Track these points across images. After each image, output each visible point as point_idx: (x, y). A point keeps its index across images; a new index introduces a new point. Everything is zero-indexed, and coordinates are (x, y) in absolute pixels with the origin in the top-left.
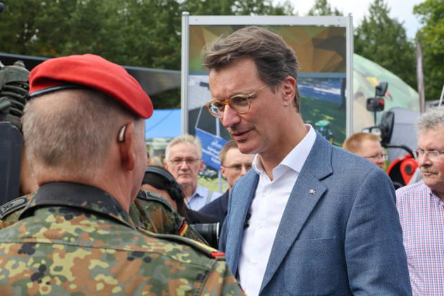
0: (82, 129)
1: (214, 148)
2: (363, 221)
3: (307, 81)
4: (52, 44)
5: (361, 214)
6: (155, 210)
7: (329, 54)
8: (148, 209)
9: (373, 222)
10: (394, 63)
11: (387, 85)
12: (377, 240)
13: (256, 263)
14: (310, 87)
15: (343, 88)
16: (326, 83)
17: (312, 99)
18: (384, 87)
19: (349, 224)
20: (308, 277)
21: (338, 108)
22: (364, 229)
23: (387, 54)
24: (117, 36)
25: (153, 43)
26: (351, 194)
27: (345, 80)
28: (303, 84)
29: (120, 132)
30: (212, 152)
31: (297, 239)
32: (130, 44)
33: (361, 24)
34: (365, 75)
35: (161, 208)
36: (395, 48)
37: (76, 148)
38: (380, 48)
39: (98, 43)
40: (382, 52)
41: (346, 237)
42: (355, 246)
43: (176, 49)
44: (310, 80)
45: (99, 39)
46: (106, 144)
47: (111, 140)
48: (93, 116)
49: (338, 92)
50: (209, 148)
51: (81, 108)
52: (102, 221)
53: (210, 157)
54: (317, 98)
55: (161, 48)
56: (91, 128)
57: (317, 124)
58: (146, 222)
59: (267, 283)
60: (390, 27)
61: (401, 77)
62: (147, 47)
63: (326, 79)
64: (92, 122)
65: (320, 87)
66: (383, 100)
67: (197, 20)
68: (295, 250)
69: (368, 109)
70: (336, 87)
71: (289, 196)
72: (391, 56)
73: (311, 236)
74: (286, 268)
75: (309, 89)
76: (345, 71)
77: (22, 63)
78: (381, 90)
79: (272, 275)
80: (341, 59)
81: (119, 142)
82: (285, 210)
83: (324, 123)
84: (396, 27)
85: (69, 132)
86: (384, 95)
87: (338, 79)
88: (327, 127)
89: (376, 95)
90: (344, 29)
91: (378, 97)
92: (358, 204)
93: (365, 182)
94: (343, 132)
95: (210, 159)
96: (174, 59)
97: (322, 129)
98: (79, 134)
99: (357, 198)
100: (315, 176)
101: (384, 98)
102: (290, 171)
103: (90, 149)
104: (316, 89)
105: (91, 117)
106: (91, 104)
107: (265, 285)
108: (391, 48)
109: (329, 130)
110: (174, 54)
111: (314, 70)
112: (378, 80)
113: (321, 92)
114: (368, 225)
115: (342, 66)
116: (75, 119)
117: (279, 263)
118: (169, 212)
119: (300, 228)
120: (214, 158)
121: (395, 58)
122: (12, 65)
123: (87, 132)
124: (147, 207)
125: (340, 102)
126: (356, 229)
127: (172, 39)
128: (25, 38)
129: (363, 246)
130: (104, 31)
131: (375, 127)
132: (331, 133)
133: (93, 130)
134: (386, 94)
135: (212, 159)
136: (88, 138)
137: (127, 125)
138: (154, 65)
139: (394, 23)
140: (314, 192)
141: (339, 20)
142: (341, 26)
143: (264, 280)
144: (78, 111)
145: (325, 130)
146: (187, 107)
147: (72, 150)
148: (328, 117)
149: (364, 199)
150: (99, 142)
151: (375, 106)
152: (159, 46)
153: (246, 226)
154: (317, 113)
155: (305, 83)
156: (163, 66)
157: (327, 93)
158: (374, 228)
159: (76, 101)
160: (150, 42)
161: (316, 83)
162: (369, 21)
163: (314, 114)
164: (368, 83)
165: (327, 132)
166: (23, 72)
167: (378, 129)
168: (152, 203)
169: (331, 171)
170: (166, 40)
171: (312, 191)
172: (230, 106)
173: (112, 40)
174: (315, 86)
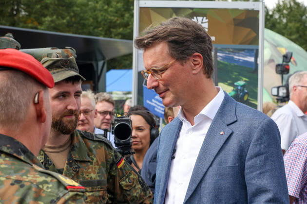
0: (10, 96)
1: (157, 100)
2: (258, 155)
3: (229, 51)
4: (35, 18)
5: (257, 149)
6: (99, 148)
7: (245, 31)
8: (94, 148)
9: (265, 155)
10: (300, 37)
11: (292, 54)
12: (267, 168)
13: (182, 183)
14: (231, 55)
15: (256, 57)
16: (243, 52)
17: (232, 64)
18: (289, 56)
19: (248, 156)
20: (218, 192)
21: (252, 71)
22: (259, 160)
23: (294, 30)
24: (85, 12)
25: (113, 18)
26: (250, 135)
27: (257, 50)
28: (226, 53)
29: (35, 97)
30: (156, 103)
31: (211, 165)
32: (95, 18)
33: (275, 6)
34: (276, 46)
35: (103, 147)
36: (301, 25)
37: (7, 109)
38: (290, 25)
39: (71, 17)
40: (290, 28)
41: (246, 165)
42: (252, 172)
43: (130, 23)
44: (231, 50)
45: (72, 14)
46: (27, 105)
47: (30, 102)
48: (17, 87)
49: (252, 59)
50: (153, 100)
51: (9, 83)
52: (7, 159)
53: (154, 107)
54: (236, 64)
55: (118, 22)
56: (16, 95)
57: (236, 84)
58: (93, 157)
59: (189, 196)
60: (297, 8)
61: (304, 48)
62: (108, 21)
63: (243, 50)
64: (17, 91)
65: (239, 56)
66: (288, 65)
67: (145, 3)
68: (209, 173)
69: (277, 72)
70: (251, 56)
71: (205, 136)
72: (298, 31)
73: (220, 164)
74: (203, 186)
75: (230, 57)
76: (258, 44)
77: (11, 35)
78: (287, 58)
79: (193, 191)
80: (254, 34)
81: (35, 104)
82: (203, 145)
83: (241, 83)
84: (303, 9)
85: (2, 98)
86: (290, 61)
87: (252, 50)
88: (243, 86)
89: (283, 61)
90: (258, 12)
91: (284, 63)
92: (255, 142)
93: (260, 127)
94: (255, 90)
95: (154, 109)
96: (129, 31)
97: (239, 88)
98: (9, 100)
99: (254, 138)
100: (224, 122)
101: (290, 64)
102: (206, 118)
103: (16, 109)
104: (236, 57)
105: (16, 88)
106: (16, 80)
107: (187, 198)
108: (298, 25)
109: (245, 89)
110: (129, 27)
111: (234, 42)
112: (286, 49)
113: (239, 59)
114: (262, 157)
115: (255, 41)
116: (5, 90)
117: (197, 182)
118: (110, 150)
119: (213, 158)
120: (157, 108)
121: (301, 33)
122: (4, 36)
123: (14, 98)
124: (94, 146)
125: (254, 68)
126: (253, 160)
127: (127, 15)
128: (15, 13)
129: (257, 172)
130: (75, 8)
131: (282, 86)
132: (246, 91)
133: (17, 96)
134: (292, 60)
135: (156, 109)
136: (15, 101)
137: (39, 93)
138: (113, 35)
139: (301, 5)
140: (223, 133)
141: (254, 5)
142: (255, 9)
143: (187, 194)
144: (7, 85)
145: (242, 88)
146: (137, 70)
147: (5, 111)
148: (244, 79)
149: (259, 139)
150: (22, 104)
151: (283, 70)
152: (117, 20)
153: (173, 158)
154: (236, 75)
155: (227, 52)
156: (120, 36)
157: (244, 61)
158: (266, 160)
159: (5, 78)
160: (109, 17)
161: (235, 53)
162: (281, 3)
163: (234, 76)
164: (278, 52)
165: (243, 90)
166: (12, 41)
167: (284, 88)
168: (97, 143)
169: (236, 119)
170: (122, 16)
171: (222, 133)
172: (152, 74)
173: (82, 15)
174: (234, 55)
